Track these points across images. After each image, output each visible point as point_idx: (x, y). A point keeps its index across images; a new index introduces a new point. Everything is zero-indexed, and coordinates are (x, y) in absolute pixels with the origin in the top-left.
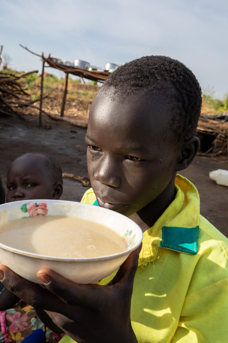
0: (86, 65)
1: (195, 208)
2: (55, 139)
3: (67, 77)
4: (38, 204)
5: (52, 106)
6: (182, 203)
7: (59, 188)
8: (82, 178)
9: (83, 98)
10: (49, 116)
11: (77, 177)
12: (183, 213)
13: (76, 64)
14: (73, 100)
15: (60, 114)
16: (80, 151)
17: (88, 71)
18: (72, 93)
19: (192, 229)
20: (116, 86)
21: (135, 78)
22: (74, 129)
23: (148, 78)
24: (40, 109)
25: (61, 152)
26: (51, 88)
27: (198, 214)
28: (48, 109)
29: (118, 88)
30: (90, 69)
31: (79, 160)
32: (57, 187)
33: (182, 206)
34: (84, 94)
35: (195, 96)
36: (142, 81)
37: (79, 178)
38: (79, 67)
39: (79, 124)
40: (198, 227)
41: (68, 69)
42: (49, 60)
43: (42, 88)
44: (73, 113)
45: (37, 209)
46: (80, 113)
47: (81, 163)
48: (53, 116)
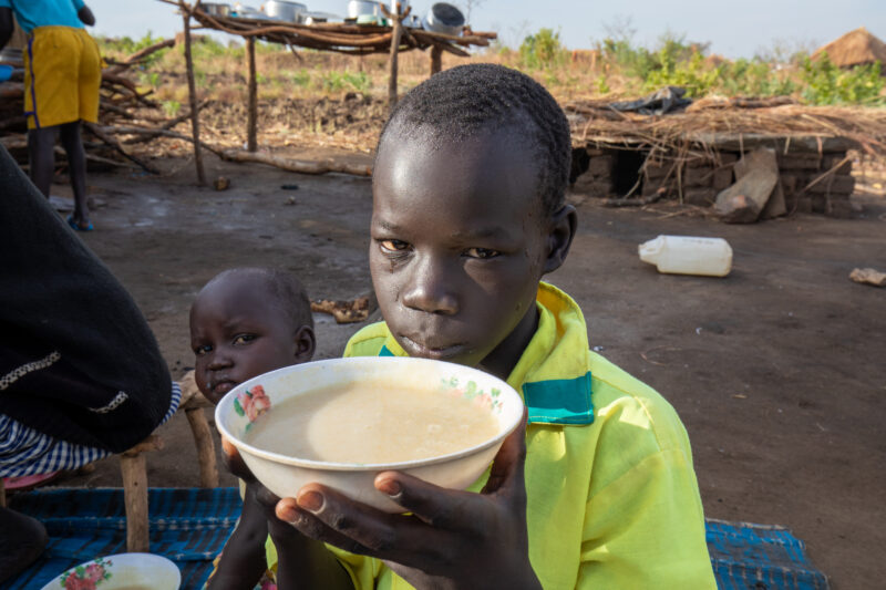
1: (579, 339)
2: (246, 213)
3: (251, 49)
5: (220, 126)
6: (554, 335)
7: (307, 337)
8: (333, 303)
9: (296, 93)
10: (220, 154)
11: (320, 304)
12: (559, 352)
13: (271, 11)
14: (273, 102)
15: (246, 146)
16: (314, 235)
17: (305, 28)
18: (267, 83)
19: (578, 380)
22: (290, 181)
24: (195, 140)
25: (269, 245)
27: (585, 351)
28: (212, 134)
30: (308, 22)
31: (317, 260)
32: (302, 335)
33: (553, 340)
34: (298, 81)
37: (325, 305)
38: (281, 19)
39: (300, 165)
40: (589, 374)
41: (251, 28)
42: (199, 11)
43: (190, 79)
44: (279, 137)
46: (298, 135)
47: (322, 265)
48: (229, 152)
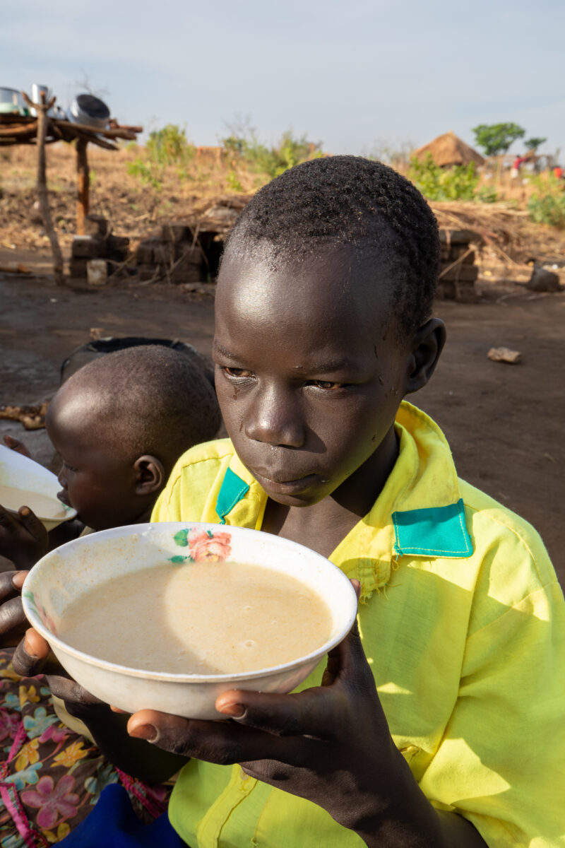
4: (213, 532)
20: (273, 238)
21: (312, 217)
23: (338, 214)
29: (280, 243)
35: (430, 238)
36: (327, 221)
40: (461, 502)
45: (208, 544)
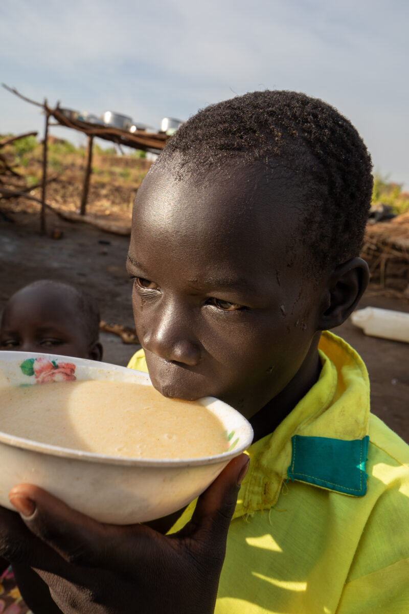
0: (126, 122)
1: (360, 398)
2: (71, 256)
3: (91, 144)
5: (64, 197)
6: (333, 390)
8: (122, 328)
9: (120, 182)
10: (60, 215)
11: (112, 327)
12: (336, 409)
13: (108, 119)
14: (103, 186)
15: (78, 211)
16: (116, 278)
17: (130, 133)
18: (101, 173)
19: (354, 443)
20: (185, 150)
21: (226, 132)
22: (106, 238)
24: (42, 202)
25: (82, 280)
26: (61, 164)
27: (366, 412)
28: (57, 201)
29: (189, 154)
30: (133, 129)
31: (114, 295)
33: (332, 395)
34: (122, 175)
36: (241, 137)
37: (116, 328)
38: (114, 125)
39: (114, 229)
40: (366, 439)
41: (93, 129)
42: (58, 113)
43: (44, 163)
44: (103, 208)
46: (116, 209)
47: (119, 299)
48: (66, 215)
